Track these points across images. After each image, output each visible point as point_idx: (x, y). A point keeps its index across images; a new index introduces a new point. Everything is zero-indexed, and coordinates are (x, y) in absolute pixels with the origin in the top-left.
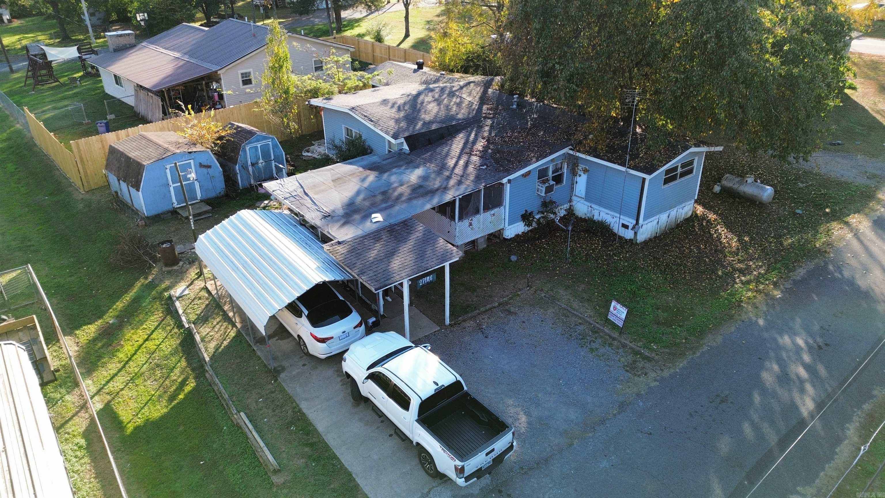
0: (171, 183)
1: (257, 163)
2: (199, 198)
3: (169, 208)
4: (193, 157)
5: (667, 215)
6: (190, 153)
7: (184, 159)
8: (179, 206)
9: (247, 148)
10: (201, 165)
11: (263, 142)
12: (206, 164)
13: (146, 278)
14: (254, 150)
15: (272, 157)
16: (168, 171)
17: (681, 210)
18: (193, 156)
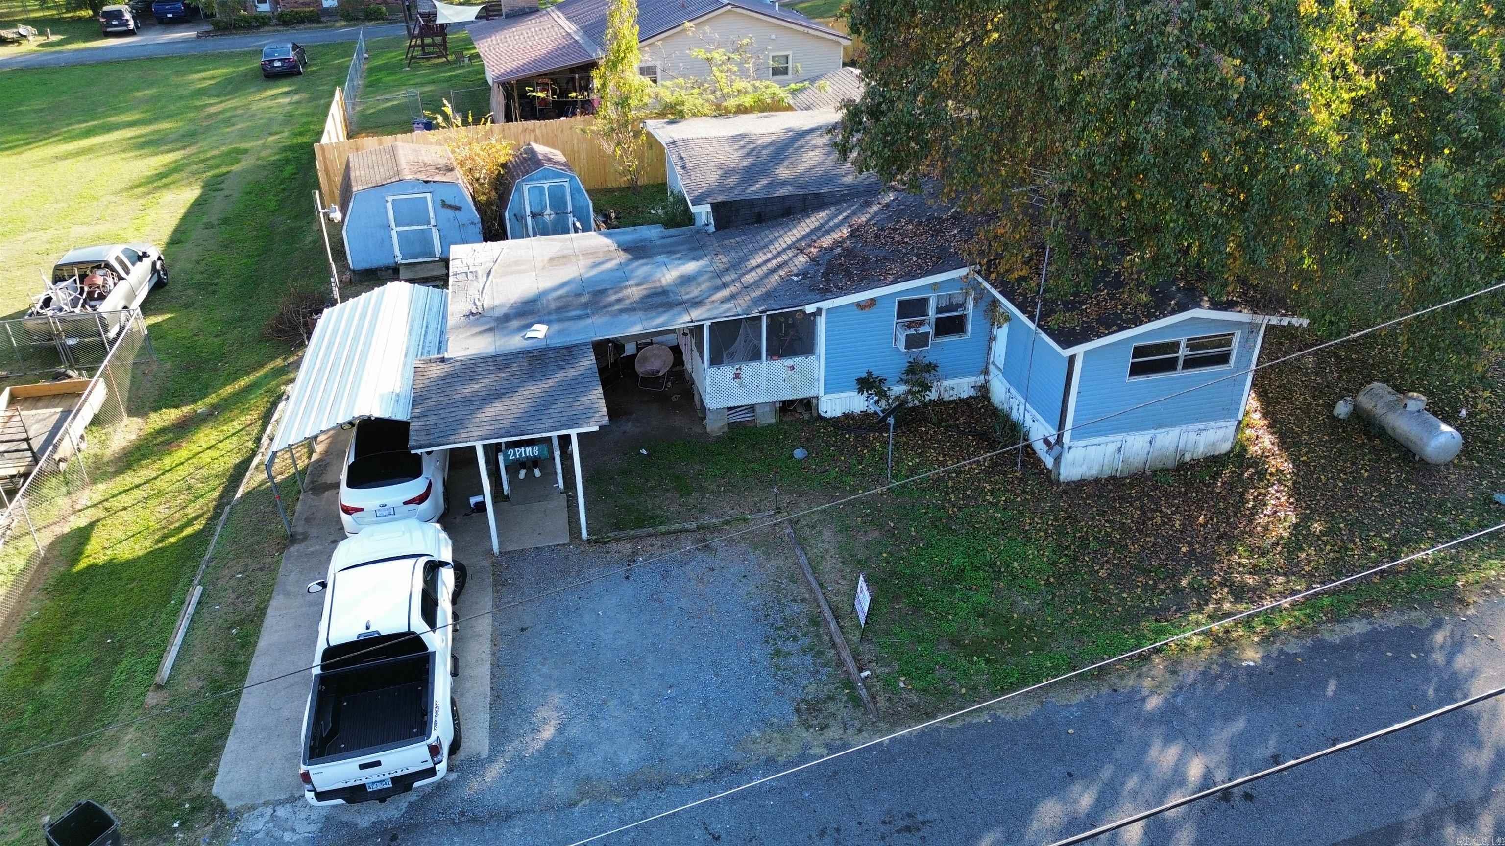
0: (393, 224)
1: (541, 214)
2: (437, 255)
3: (389, 262)
4: (431, 189)
5: (1148, 438)
6: (426, 182)
7: (416, 190)
8: (404, 262)
9: (526, 188)
10: (444, 204)
11: (555, 182)
12: (452, 203)
13: (285, 359)
14: (537, 192)
15: (570, 208)
16: (389, 206)
17: (1193, 437)
18: (431, 187)
